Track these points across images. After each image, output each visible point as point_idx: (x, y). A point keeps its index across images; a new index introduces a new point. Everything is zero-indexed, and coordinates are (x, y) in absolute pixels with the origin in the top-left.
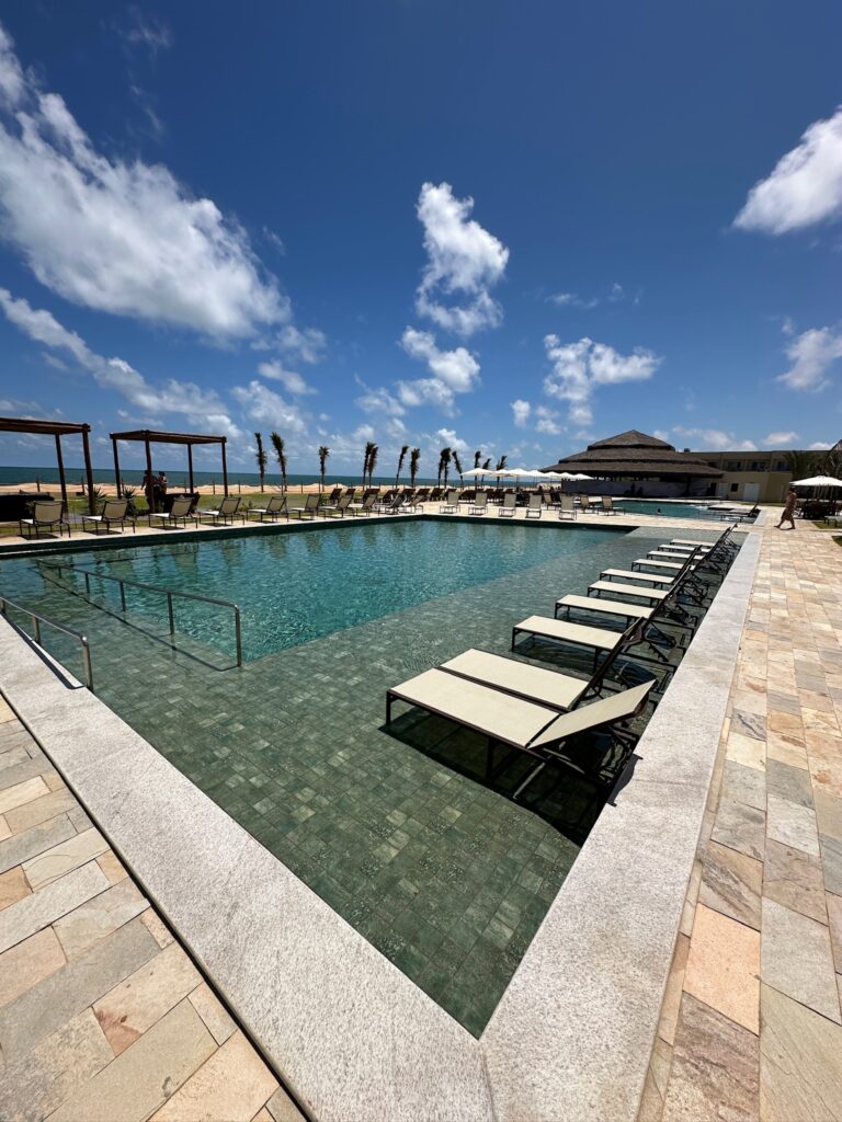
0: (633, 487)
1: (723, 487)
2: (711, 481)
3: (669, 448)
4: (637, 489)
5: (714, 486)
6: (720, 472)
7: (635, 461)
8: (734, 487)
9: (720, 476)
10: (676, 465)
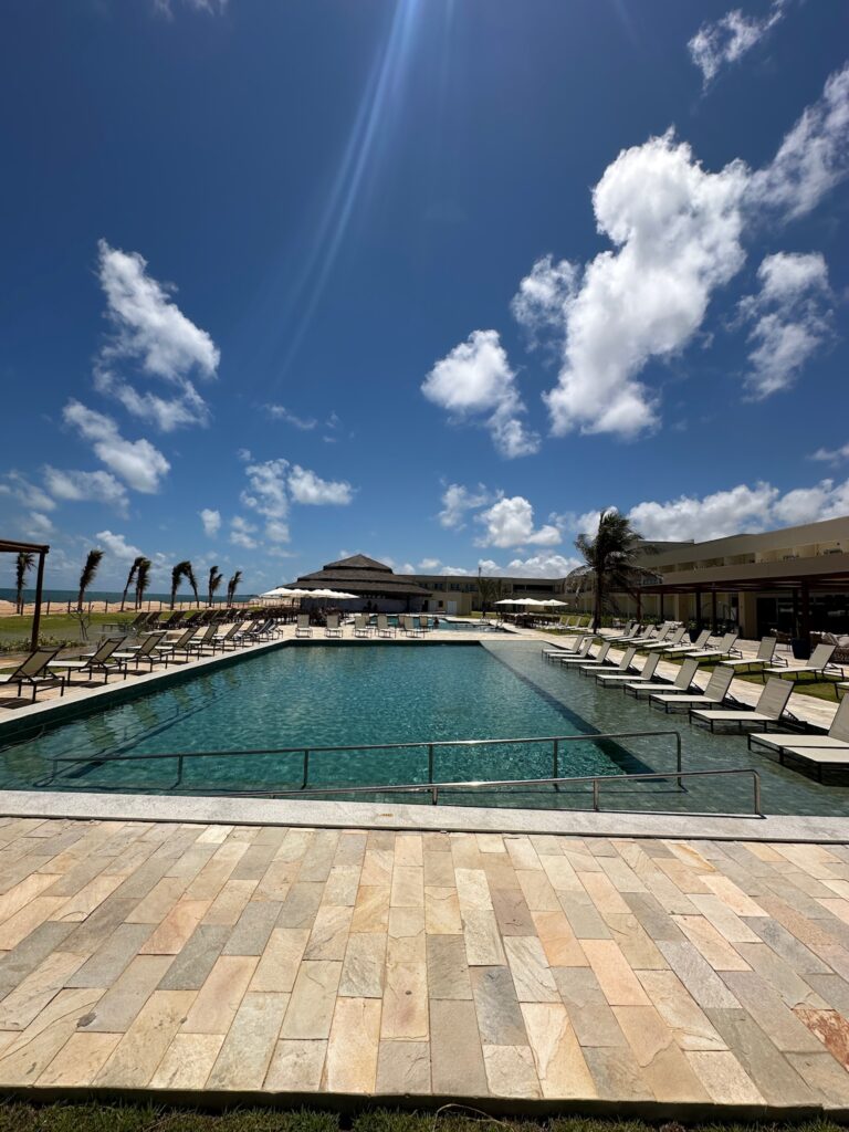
0: (369, 603)
1: (433, 604)
2: (426, 599)
3: (390, 571)
4: (373, 606)
5: (427, 602)
6: (430, 592)
7: (370, 581)
8: (441, 604)
9: (430, 595)
10: (401, 586)
